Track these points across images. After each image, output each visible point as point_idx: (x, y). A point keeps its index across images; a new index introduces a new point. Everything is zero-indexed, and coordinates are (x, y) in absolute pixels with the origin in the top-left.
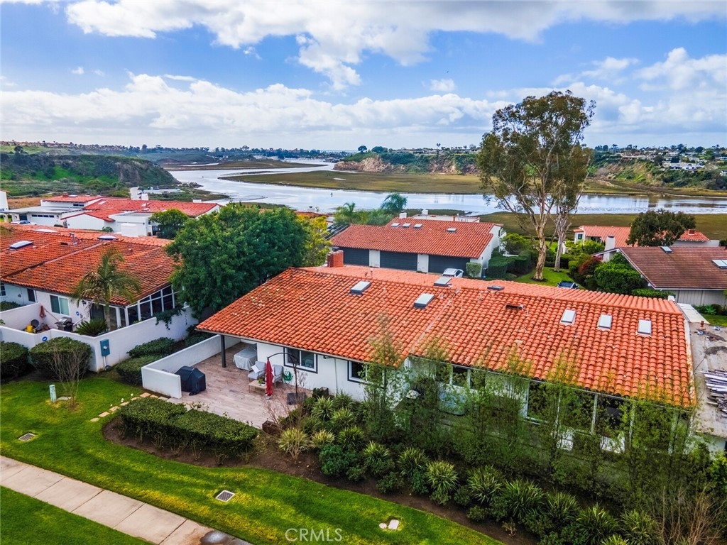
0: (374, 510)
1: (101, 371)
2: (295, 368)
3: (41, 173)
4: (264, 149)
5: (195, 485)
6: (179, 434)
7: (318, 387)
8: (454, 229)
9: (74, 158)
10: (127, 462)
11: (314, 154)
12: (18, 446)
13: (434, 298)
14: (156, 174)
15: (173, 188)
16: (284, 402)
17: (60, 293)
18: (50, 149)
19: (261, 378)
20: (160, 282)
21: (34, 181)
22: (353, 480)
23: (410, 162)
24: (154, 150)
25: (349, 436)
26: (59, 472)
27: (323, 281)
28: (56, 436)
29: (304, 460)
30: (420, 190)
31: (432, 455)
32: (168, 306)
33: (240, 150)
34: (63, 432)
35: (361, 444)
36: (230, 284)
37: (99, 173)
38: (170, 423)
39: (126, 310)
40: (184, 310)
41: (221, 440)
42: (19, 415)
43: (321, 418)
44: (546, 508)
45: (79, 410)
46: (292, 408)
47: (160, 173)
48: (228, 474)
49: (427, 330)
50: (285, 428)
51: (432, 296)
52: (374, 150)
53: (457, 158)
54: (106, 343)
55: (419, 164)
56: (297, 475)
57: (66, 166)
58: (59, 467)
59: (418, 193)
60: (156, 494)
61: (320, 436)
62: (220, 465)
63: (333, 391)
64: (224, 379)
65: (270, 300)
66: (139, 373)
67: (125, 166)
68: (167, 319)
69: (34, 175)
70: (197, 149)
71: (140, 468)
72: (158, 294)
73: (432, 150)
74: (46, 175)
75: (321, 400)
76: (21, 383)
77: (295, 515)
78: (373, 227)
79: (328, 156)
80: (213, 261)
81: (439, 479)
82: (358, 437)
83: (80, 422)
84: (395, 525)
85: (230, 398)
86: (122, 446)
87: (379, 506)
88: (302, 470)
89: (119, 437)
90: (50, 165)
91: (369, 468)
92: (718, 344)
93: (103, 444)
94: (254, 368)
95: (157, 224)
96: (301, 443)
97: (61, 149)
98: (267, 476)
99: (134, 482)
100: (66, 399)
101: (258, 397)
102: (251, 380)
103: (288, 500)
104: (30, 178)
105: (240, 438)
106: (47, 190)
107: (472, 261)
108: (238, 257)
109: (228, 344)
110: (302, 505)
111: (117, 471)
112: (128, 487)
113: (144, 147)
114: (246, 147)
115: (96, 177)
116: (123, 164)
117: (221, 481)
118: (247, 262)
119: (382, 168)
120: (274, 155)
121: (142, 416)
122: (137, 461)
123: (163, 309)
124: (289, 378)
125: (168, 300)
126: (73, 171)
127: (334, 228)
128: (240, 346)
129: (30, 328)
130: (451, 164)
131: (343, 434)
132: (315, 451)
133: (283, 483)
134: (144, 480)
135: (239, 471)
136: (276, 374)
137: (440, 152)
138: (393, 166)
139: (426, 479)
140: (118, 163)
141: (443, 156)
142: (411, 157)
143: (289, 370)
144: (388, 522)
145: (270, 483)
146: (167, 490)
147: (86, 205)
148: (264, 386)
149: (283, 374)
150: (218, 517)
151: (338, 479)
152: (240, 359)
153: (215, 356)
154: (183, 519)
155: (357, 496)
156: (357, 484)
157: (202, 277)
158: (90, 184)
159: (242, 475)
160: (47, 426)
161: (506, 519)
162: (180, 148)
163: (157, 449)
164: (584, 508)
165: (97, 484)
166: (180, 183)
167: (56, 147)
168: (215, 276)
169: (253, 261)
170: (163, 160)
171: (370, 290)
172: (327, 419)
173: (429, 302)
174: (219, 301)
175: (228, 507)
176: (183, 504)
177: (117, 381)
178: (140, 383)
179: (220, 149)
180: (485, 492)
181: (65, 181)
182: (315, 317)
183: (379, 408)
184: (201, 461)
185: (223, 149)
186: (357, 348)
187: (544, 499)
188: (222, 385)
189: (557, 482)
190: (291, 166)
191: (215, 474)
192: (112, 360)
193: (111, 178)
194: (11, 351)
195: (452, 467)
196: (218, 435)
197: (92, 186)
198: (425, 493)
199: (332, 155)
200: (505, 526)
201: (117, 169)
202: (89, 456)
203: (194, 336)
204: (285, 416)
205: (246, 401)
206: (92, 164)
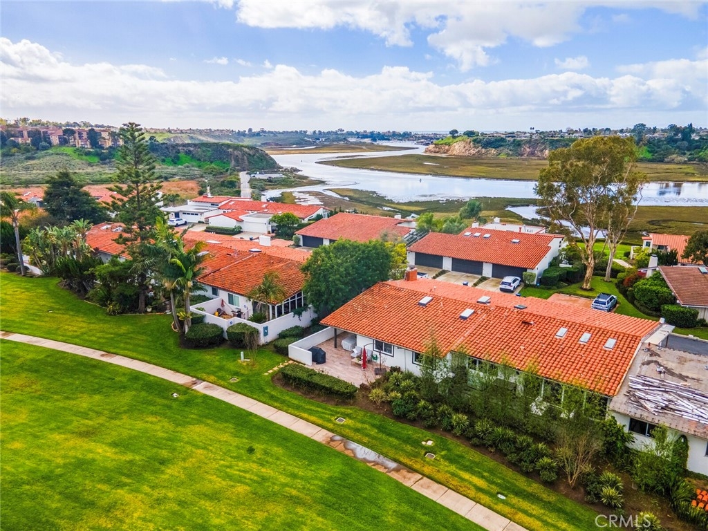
0: (420, 435)
1: (263, 345)
2: (380, 353)
3: (169, 159)
4: (358, 131)
5: (325, 413)
6: (314, 386)
7: (394, 366)
8: (517, 241)
9: (195, 145)
10: (287, 398)
11: (406, 136)
12: (231, 384)
13: (474, 312)
14: (262, 160)
15: (276, 172)
16: (373, 373)
17: (235, 293)
18: (174, 135)
19: (359, 357)
20: (295, 289)
21: (163, 166)
22: (410, 419)
23: (502, 146)
24: (258, 134)
25: (410, 396)
26: (255, 399)
27: (401, 294)
28: (248, 381)
29: (383, 407)
30: (508, 177)
31: (456, 410)
32: (300, 305)
33: (336, 133)
34: (252, 379)
35: (416, 401)
36: (340, 294)
37: (214, 159)
38: (309, 379)
39: (276, 307)
40: (310, 308)
41: (338, 391)
42: (226, 367)
43: (395, 384)
44: (515, 442)
45: (257, 368)
46: (378, 377)
47: (266, 159)
48: (342, 409)
49: (465, 335)
50: (373, 388)
51: (473, 311)
52: (465, 134)
53: (551, 143)
54: (266, 328)
55: (511, 148)
56: (379, 414)
57: (188, 153)
58: (255, 397)
59: (506, 179)
60: (306, 415)
61: (393, 394)
62: (337, 405)
63: (403, 369)
64: (336, 356)
65: (364, 306)
66: (287, 349)
67: (235, 152)
68: (300, 314)
69: (163, 161)
70: (296, 132)
71: (296, 402)
72: (294, 297)
73: (525, 133)
74: (173, 161)
75: (395, 374)
76: (221, 348)
77: (377, 433)
78: (448, 235)
79: (419, 138)
80: (330, 279)
81: (458, 423)
82: (415, 396)
83: (259, 374)
84: (430, 443)
85: (340, 368)
86: (284, 390)
87: (422, 434)
88: (382, 411)
89: (281, 385)
90: (176, 152)
91: (419, 414)
92: (654, 358)
93: (274, 387)
94: (354, 350)
95: (275, 224)
96: (382, 397)
97: (182, 135)
98: (363, 413)
99: (293, 408)
100: (249, 360)
101: (357, 369)
102: (353, 358)
103: (373, 426)
104: (161, 163)
105: (348, 391)
106: (174, 175)
107: (528, 271)
108: (346, 277)
109: (338, 332)
110: (381, 428)
111: (283, 402)
112: (290, 410)
113: (250, 130)
114: (342, 130)
115: (212, 162)
116: (234, 150)
117: (338, 413)
118: (351, 280)
119: (473, 152)
120: (367, 137)
121: (293, 374)
122: (293, 398)
123: (296, 307)
124: (376, 358)
125: (299, 300)
126: (193, 157)
127: (416, 235)
128: (344, 335)
129: (217, 313)
130: (545, 148)
131: (406, 394)
132: (390, 402)
133: (371, 417)
134: (298, 408)
135: (348, 409)
136: (368, 355)
137: (534, 137)
138: (483, 150)
139: (451, 422)
140: (230, 150)
141: (536, 140)
142: (502, 141)
143: (376, 353)
144: (427, 441)
145: (364, 416)
146: (310, 414)
147: (220, 205)
148: (361, 362)
149: (372, 356)
150: (338, 429)
151: (402, 418)
152: (346, 344)
153: (329, 340)
154: (320, 428)
155: (411, 427)
156: (413, 422)
157: (323, 289)
158: (207, 169)
159: (349, 411)
160: (242, 375)
161: (491, 446)
162: (281, 131)
163: (302, 393)
164: (534, 443)
165: (276, 407)
166: (282, 168)
167: (178, 133)
168: (331, 288)
169: (355, 279)
170: (266, 143)
171: (432, 303)
172: (398, 385)
173: (471, 315)
174: (333, 305)
175: (342, 425)
176: (320, 421)
177: (273, 352)
178: (288, 354)
179: (317, 132)
180: (483, 431)
181: (188, 167)
182: (394, 320)
183: (428, 381)
184: (327, 401)
185: (320, 131)
186: (419, 344)
187: (515, 438)
188: (335, 360)
189: (527, 431)
190: (383, 149)
191: (335, 409)
192: (269, 338)
193: (224, 163)
194: (215, 329)
195: (466, 417)
196: (336, 388)
197: (209, 171)
198: (450, 429)
199: (423, 137)
200: (490, 449)
201: (229, 155)
202: (267, 393)
203: (315, 326)
204: (373, 381)
205: (350, 370)
206: (209, 151)
